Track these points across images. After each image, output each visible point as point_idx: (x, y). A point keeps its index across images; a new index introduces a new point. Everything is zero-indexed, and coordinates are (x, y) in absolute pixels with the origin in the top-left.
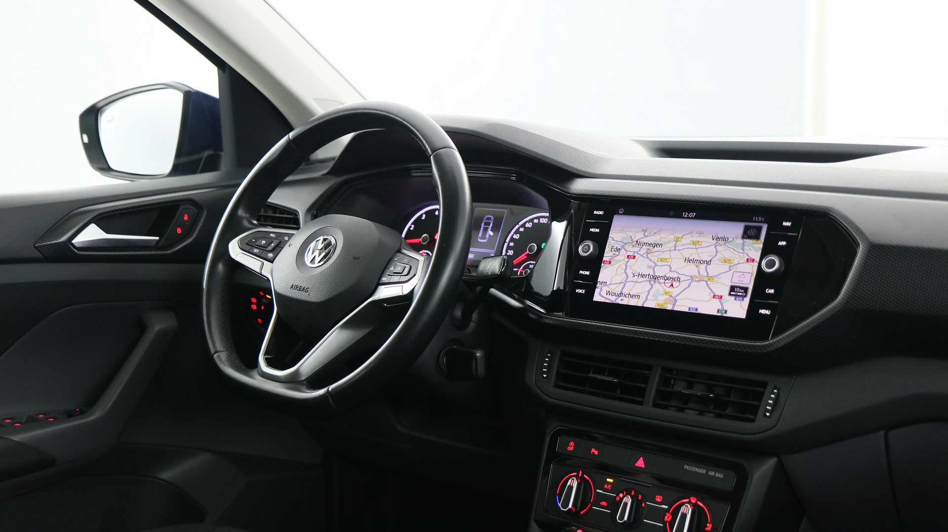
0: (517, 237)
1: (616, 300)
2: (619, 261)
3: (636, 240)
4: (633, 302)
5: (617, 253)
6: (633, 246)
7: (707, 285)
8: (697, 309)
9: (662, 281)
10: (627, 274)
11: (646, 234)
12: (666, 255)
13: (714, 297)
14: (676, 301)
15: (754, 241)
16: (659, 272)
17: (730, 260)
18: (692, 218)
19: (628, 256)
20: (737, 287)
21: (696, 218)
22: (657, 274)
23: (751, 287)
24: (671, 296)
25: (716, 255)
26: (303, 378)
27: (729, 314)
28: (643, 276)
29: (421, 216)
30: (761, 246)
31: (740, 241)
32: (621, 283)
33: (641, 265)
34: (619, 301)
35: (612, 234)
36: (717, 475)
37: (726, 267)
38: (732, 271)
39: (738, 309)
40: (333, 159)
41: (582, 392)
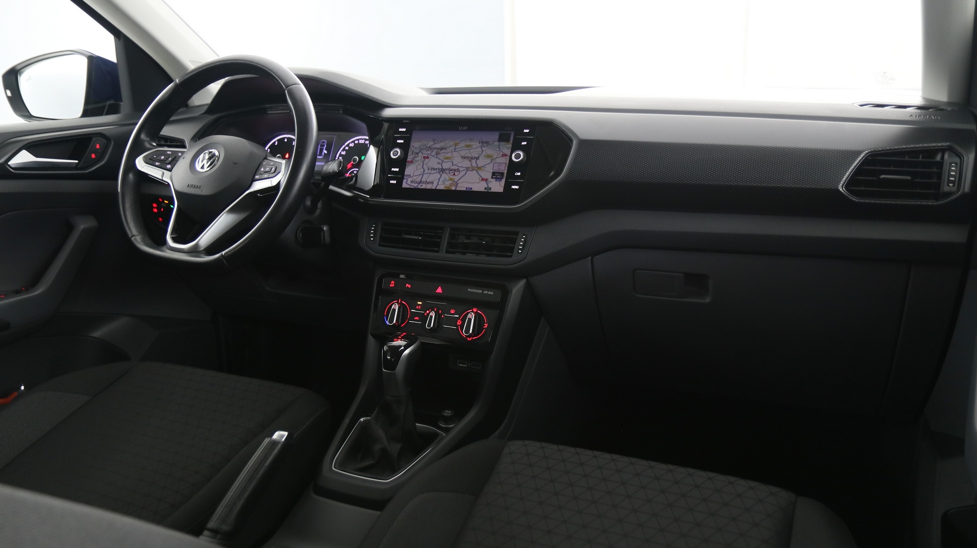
0: (343, 153)
1: (417, 186)
2: (418, 161)
3: (428, 146)
4: (429, 187)
5: (417, 155)
6: (427, 151)
7: (477, 172)
8: (471, 188)
9: (447, 172)
10: (424, 169)
11: (435, 142)
12: (449, 155)
13: (482, 180)
14: (457, 184)
15: (506, 143)
16: (446, 166)
17: (491, 156)
18: (465, 130)
19: (424, 157)
20: (497, 172)
21: (467, 130)
22: (444, 167)
23: (505, 172)
24: (454, 181)
25: (482, 153)
26: (202, 249)
27: (492, 190)
28: (434, 169)
29: (275, 142)
30: (511, 146)
31: (497, 143)
32: (420, 175)
33: (433, 162)
34: (419, 187)
35: (412, 144)
36: (489, 293)
37: (489, 161)
38: (493, 162)
39: (497, 187)
40: (207, 104)
41: (397, 247)
